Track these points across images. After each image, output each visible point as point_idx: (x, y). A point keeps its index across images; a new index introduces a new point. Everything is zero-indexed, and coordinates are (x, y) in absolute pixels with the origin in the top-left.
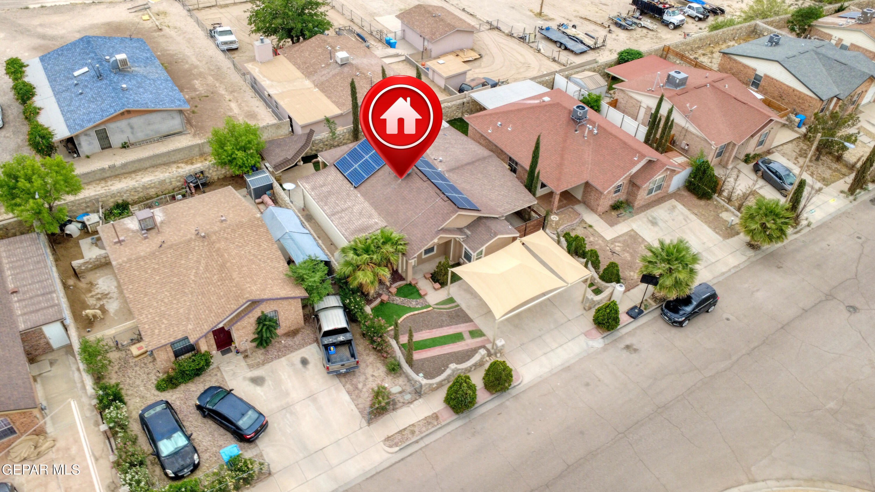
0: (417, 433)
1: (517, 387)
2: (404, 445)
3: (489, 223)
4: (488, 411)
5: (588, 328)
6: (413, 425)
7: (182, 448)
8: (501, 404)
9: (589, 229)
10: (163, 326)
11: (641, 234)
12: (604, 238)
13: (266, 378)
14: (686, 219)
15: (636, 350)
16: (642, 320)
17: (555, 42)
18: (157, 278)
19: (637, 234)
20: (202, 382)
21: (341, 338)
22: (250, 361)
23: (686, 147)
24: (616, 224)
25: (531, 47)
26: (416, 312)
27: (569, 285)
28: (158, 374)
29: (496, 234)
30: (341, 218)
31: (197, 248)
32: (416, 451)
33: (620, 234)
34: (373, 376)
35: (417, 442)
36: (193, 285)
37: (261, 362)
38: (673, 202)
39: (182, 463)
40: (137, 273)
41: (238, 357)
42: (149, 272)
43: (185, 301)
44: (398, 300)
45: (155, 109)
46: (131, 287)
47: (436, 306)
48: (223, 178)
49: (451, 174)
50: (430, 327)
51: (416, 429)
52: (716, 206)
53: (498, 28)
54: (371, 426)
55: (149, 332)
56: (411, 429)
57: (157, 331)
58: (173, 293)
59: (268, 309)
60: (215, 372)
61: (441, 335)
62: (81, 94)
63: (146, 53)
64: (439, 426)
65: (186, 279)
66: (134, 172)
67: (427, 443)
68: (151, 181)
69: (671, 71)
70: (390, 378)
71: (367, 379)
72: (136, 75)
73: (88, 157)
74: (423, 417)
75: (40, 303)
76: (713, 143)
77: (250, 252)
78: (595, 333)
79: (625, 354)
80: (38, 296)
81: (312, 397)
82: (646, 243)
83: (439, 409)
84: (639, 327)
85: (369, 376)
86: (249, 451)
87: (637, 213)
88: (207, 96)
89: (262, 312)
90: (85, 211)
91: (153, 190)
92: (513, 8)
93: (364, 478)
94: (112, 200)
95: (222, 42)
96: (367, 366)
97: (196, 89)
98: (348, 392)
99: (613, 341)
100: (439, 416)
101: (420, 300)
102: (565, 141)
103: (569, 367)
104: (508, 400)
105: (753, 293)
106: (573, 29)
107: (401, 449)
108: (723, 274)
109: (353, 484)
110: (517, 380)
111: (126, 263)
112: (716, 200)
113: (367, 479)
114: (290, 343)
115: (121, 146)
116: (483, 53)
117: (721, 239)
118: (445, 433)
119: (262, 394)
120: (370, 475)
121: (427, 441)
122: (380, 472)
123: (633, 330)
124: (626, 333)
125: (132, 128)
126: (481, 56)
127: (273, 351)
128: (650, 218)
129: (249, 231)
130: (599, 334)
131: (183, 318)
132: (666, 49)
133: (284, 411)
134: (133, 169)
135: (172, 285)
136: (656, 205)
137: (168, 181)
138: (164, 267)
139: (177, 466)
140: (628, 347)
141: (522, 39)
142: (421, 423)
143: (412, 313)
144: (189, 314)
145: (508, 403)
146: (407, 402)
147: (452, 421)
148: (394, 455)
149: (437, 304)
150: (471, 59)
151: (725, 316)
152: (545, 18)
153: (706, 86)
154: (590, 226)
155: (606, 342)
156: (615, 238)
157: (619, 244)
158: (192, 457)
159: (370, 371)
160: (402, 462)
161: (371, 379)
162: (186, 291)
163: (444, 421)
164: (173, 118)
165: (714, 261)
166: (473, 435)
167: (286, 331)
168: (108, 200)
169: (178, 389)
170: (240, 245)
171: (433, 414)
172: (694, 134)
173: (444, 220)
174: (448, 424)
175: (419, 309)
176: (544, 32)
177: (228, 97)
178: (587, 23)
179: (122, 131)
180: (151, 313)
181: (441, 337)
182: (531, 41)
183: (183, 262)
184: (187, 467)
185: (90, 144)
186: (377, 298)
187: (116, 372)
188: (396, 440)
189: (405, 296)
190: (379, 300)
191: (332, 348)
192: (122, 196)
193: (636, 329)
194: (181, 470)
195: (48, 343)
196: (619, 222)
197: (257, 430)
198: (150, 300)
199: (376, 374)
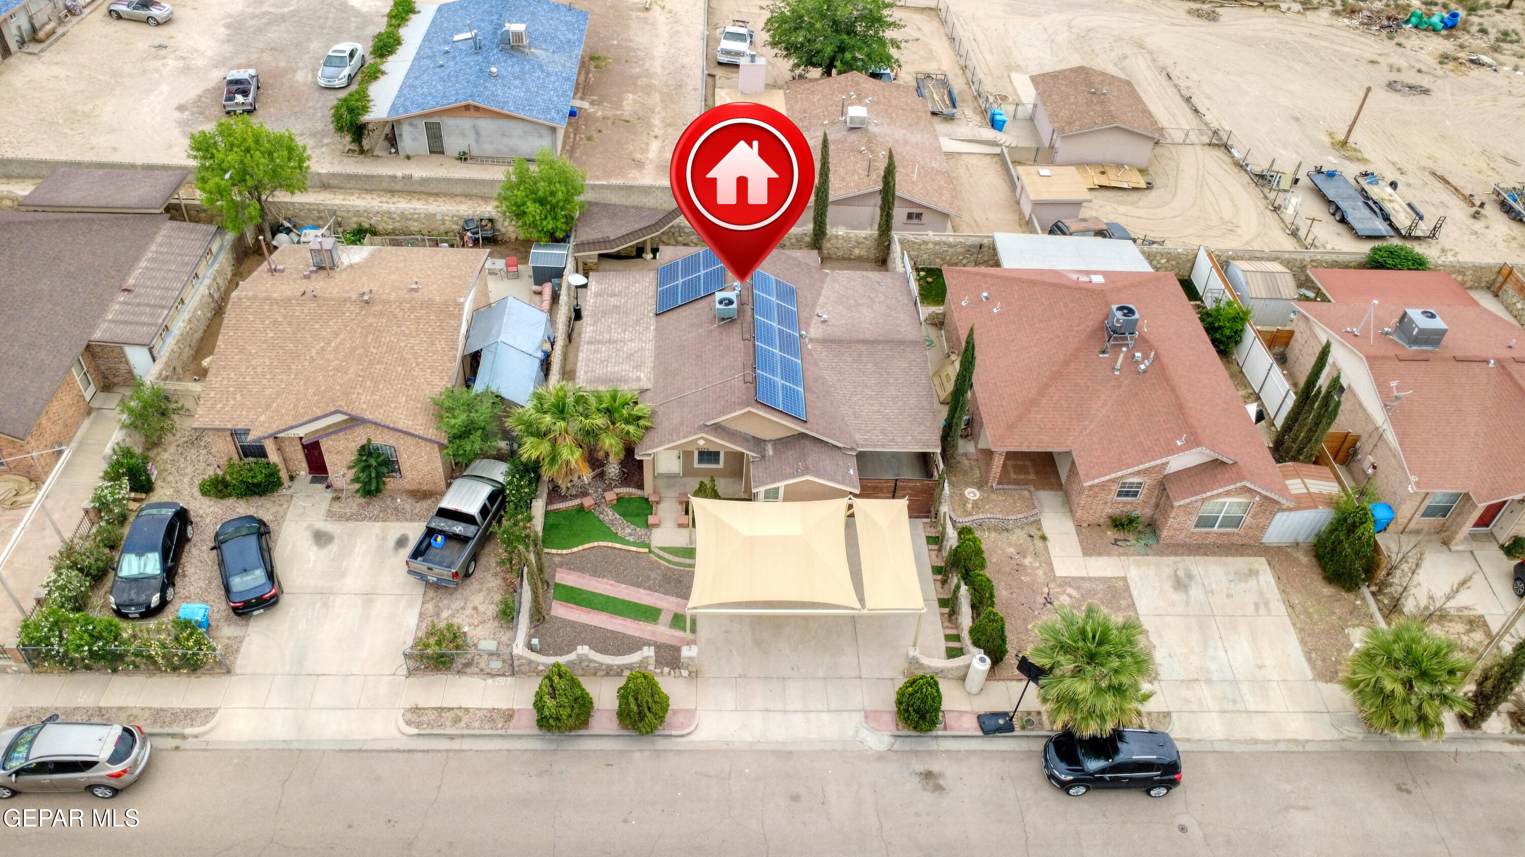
0: (462, 724)
1: (674, 739)
2: (428, 731)
3: (810, 448)
4: (594, 751)
5: (879, 706)
6: (467, 710)
7: (147, 578)
8: (626, 751)
9: (1039, 543)
10: (232, 402)
11: (1135, 593)
12: (1052, 570)
13: (336, 540)
14: (1262, 604)
15: (939, 788)
16: (1000, 744)
17: (1330, 202)
18: (271, 334)
19: (1127, 589)
20: (257, 507)
21: (459, 528)
22: (336, 507)
23: (1370, 471)
24: (1100, 554)
25: (1266, 197)
26: (618, 546)
27: (866, 611)
28: (218, 470)
29: (806, 472)
30: (597, 351)
31: (348, 314)
32: (438, 751)
33: (1092, 574)
34: (475, 608)
35: (452, 737)
36: (306, 363)
37: (349, 514)
38: (1260, 564)
39: (133, 596)
40: (251, 318)
41: (327, 495)
42: (267, 322)
43: (281, 380)
44: (609, 515)
45: (513, 114)
46: (231, 333)
47: (657, 551)
48: (523, 241)
49: (819, 348)
50: (620, 577)
51: (466, 719)
52: (1354, 610)
53: (1226, 148)
54: (410, 679)
55: (209, 404)
56: (458, 714)
57: (220, 405)
58: (275, 364)
59: (380, 439)
60: (283, 499)
61: (627, 599)
62: (441, 66)
63: (574, 34)
64: (503, 732)
65: (305, 350)
66: (437, 195)
67: (464, 747)
68: (415, 209)
69: (1416, 306)
70: (496, 624)
71: (463, 608)
72: (528, 61)
73: (408, 158)
74: (490, 707)
75: (141, 314)
76: (1413, 479)
77: (412, 348)
78: (889, 721)
79: (914, 784)
80: (148, 305)
81: (369, 597)
82: (1132, 613)
83: (523, 707)
84: (983, 751)
85: (470, 606)
86: (232, 628)
87: (1161, 553)
88: (628, 122)
89: (369, 440)
90: (316, 223)
91: (416, 224)
92: (1297, 119)
93: (337, 748)
94: (355, 219)
95: (722, 50)
96: (481, 590)
97: (621, 106)
98: (421, 615)
99: (911, 751)
100: (516, 717)
101: (641, 531)
102: (1066, 363)
103: (790, 752)
104: (641, 751)
105: (1288, 808)
106: (1389, 190)
107: (419, 735)
108: (1255, 741)
109: (316, 747)
110: (682, 726)
111: (248, 299)
112: (1363, 599)
113: (341, 751)
114: (408, 507)
115: (457, 155)
116: (1157, 182)
117: (1309, 674)
118: (504, 748)
119: (312, 558)
120: (348, 748)
121: (467, 744)
122: (366, 751)
123: (968, 751)
124: (947, 751)
125: (477, 133)
126: (1149, 186)
127: (376, 506)
128: (1181, 573)
129: (433, 317)
130: (892, 727)
131: (263, 402)
132: (1505, 272)
133: (319, 597)
134: (436, 191)
135: (281, 351)
136: (1214, 554)
137: (439, 217)
138: (290, 324)
139: (125, 598)
140: (928, 775)
141: (1263, 179)
142: (480, 714)
143: (610, 544)
144: (274, 400)
145: (637, 755)
146: (488, 671)
147: (528, 736)
148: (405, 738)
149: (661, 549)
150: (1125, 186)
151: (1183, 820)
152: (1348, 154)
153: (1487, 362)
154: (1044, 538)
155: (896, 747)
156: (1073, 578)
157: (1074, 593)
158: (151, 596)
159: (477, 599)
160: (406, 755)
161: (469, 611)
162: (293, 367)
163: (514, 728)
164: (540, 136)
165: (1252, 707)
166: (540, 774)
167: (413, 487)
168: (350, 218)
169: (223, 502)
170: (407, 332)
171: (509, 709)
172: (1390, 449)
173: (723, 413)
174: (520, 737)
175: (628, 543)
176: (1320, 180)
177: (657, 131)
178: (1438, 185)
179: (463, 135)
180: (229, 379)
181: (624, 602)
182: (1282, 187)
183: (317, 326)
184: (137, 605)
185: (414, 139)
186: (575, 497)
187: (178, 446)
188: (425, 719)
189: (624, 515)
190: (577, 502)
191: (440, 538)
192: (370, 219)
193: (975, 752)
194: (128, 606)
195: (130, 372)
196: (1109, 554)
197: (249, 601)
198: (241, 360)
199: (481, 608)
